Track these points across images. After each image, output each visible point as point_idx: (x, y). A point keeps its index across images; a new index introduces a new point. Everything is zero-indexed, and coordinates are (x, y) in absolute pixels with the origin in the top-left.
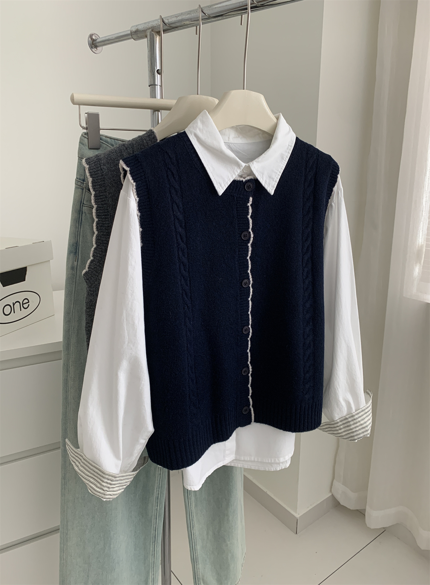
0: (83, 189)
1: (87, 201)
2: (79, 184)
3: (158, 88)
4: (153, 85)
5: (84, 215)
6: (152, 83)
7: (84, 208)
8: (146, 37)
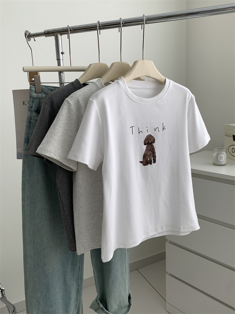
0: (31, 111)
1: (33, 117)
2: (29, 109)
3: (61, 61)
4: (58, 60)
5: (32, 124)
6: (58, 59)
7: (32, 120)
8: (54, 36)
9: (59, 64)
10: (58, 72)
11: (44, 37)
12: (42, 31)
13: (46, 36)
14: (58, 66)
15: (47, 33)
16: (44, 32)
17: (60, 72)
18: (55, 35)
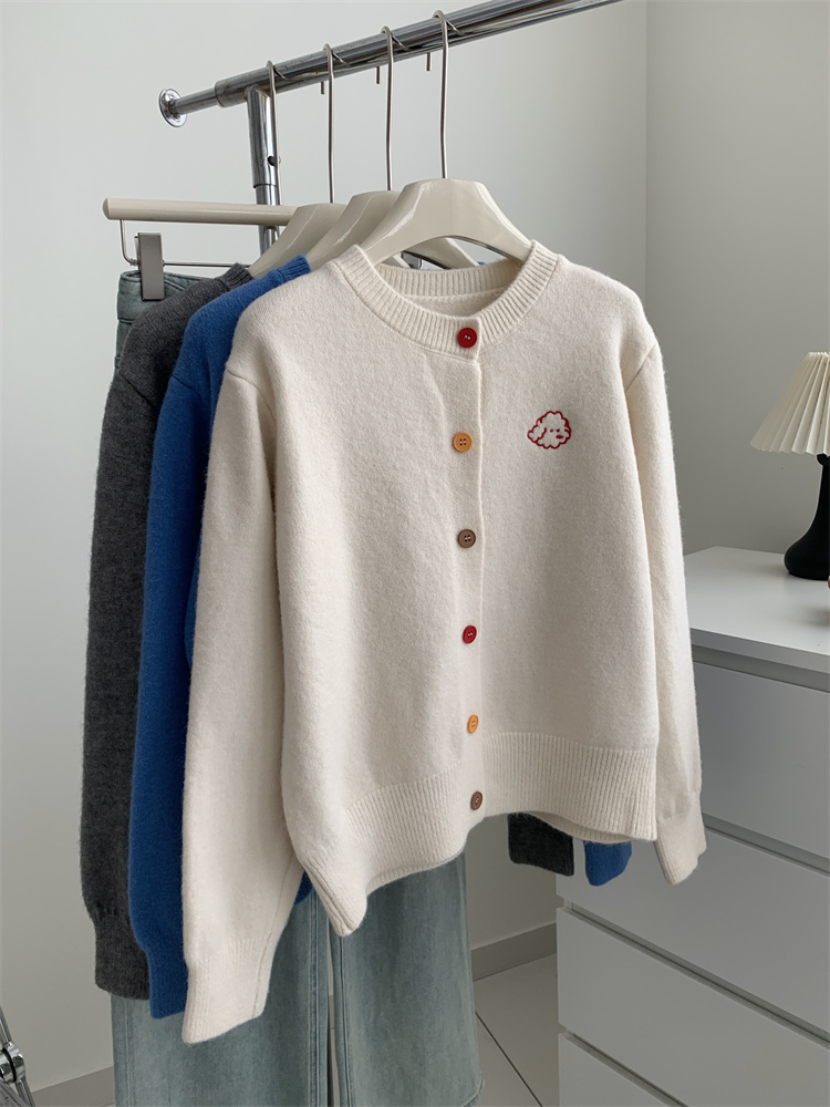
9: (262, 199)
10: (257, 227)
11: (216, 108)
12: (208, 85)
13: (222, 105)
14: (259, 203)
15: (227, 93)
16: (216, 89)
17: (267, 226)
18: (249, 98)
